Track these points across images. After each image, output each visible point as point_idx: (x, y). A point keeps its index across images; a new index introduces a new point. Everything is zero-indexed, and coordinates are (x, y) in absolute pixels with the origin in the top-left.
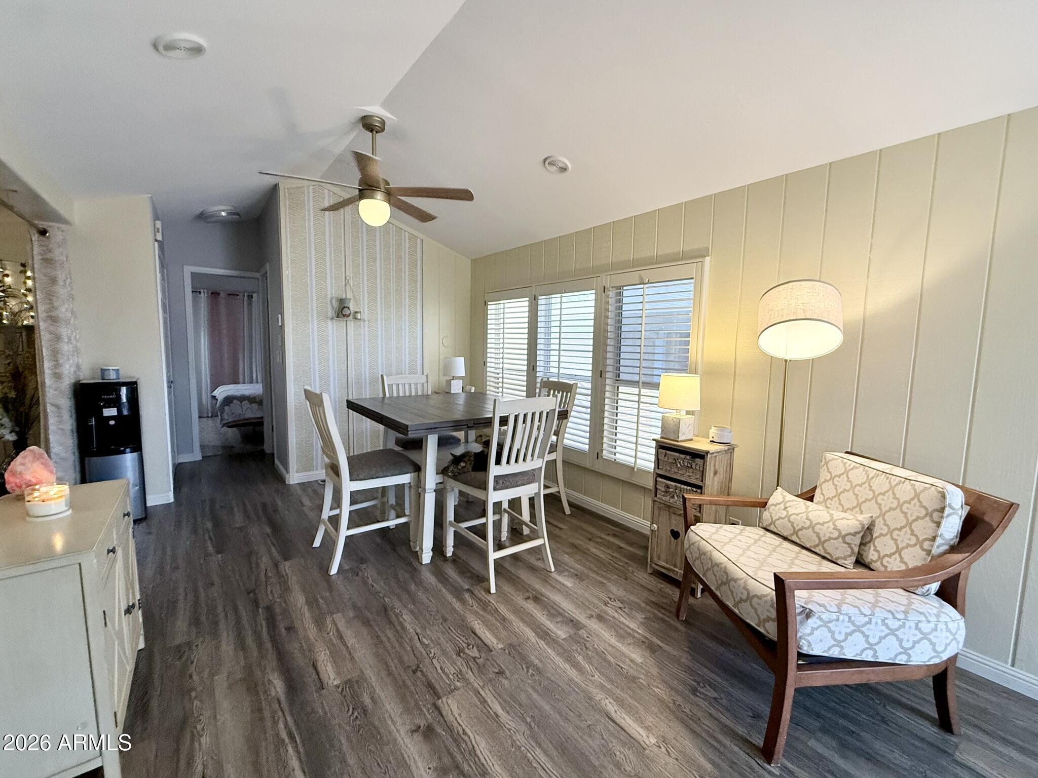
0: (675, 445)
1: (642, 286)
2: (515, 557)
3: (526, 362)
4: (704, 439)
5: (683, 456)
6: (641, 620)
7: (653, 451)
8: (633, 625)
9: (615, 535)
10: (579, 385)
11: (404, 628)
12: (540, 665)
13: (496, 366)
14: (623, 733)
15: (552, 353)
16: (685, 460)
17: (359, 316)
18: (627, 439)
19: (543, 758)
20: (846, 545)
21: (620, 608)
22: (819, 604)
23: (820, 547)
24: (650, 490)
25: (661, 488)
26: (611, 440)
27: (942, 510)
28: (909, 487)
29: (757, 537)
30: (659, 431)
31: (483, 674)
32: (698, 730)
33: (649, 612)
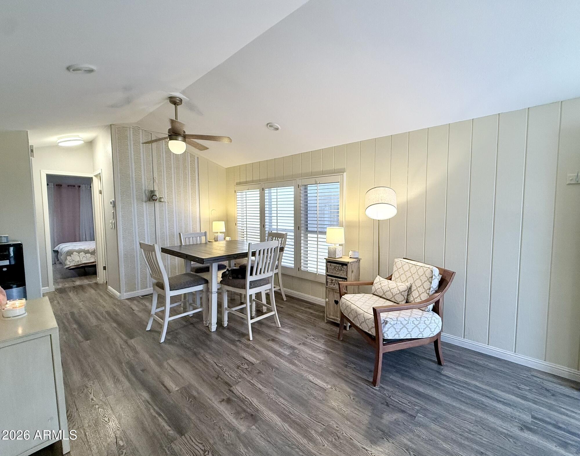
0: (334, 260)
1: (316, 185)
2: (259, 322)
3: (259, 223)
4: (347, 257)
5: (338, 265)
6: (323, 342)
7: (325, 265)
8: (319, 345)
9: (309, 308)
10: (288, 234)
11: (207, 361)
12: (278, 367)
13: (242, 226)
14: (317, 386)
15: (273, 218)
16: (339, 267)
17: (162, 200)
18: (312, 260)
19: (283, 401)
20: (402, 296)
21: (313, 339)
22: (390, 318)
23: (393, 298)
24: (324, 283)
25: (329, 281)
26: (305, 261)
27: (432, 277)
28: (422, 269)
29: (369, 297)
30: (327, 254)
31: (251, 374)
32: (348, 380)
33: (326, 338)
